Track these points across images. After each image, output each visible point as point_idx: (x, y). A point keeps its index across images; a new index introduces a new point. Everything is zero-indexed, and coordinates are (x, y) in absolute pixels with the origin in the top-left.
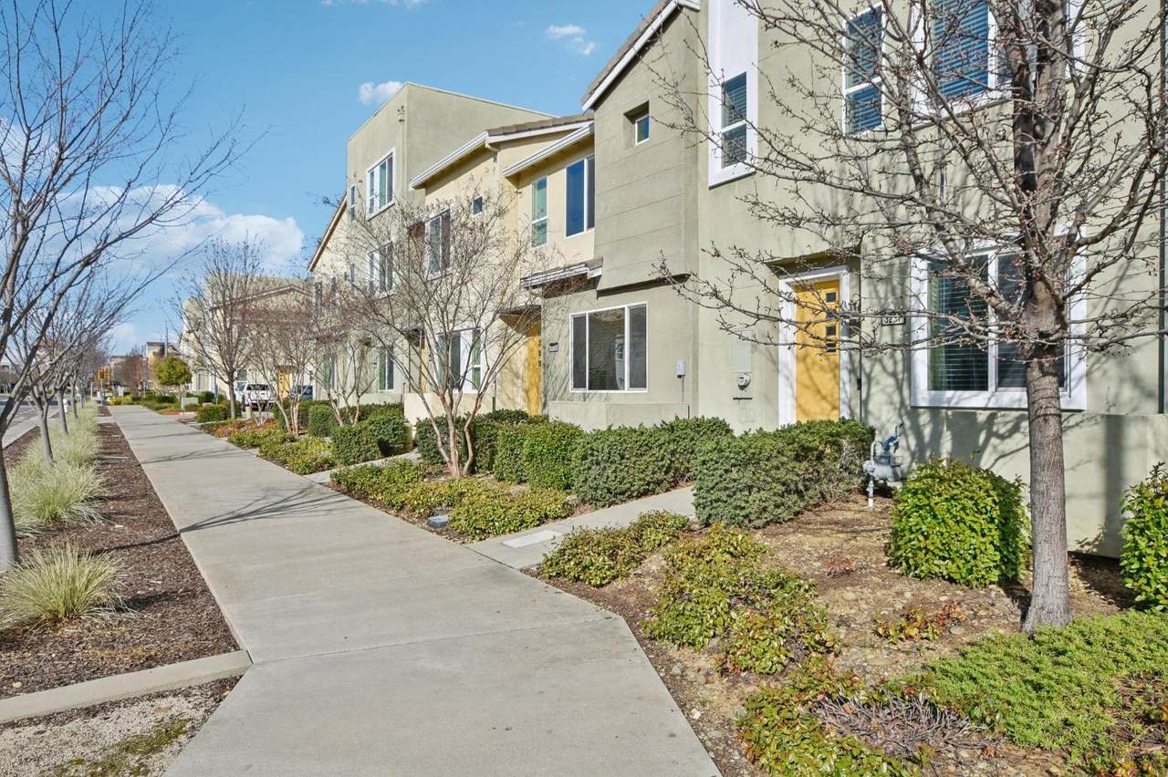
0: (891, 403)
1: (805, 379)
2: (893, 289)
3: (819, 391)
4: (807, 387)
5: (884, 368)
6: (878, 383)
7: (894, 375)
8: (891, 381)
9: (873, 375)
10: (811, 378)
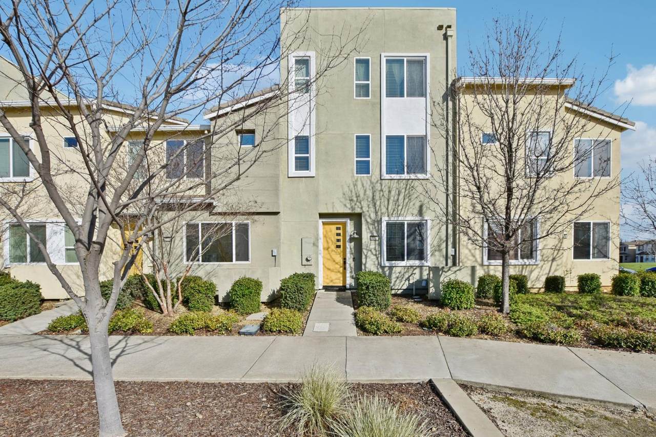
0: (375, 264)
1: (328, 256)
2: (375, 228)
3: (334, 261)
4: (329, 260)
5: (372, 253)
6: (370, 258)
7: (376, 255)
8: (375, 257)
9: (368, 255)
10: (331, 256)
